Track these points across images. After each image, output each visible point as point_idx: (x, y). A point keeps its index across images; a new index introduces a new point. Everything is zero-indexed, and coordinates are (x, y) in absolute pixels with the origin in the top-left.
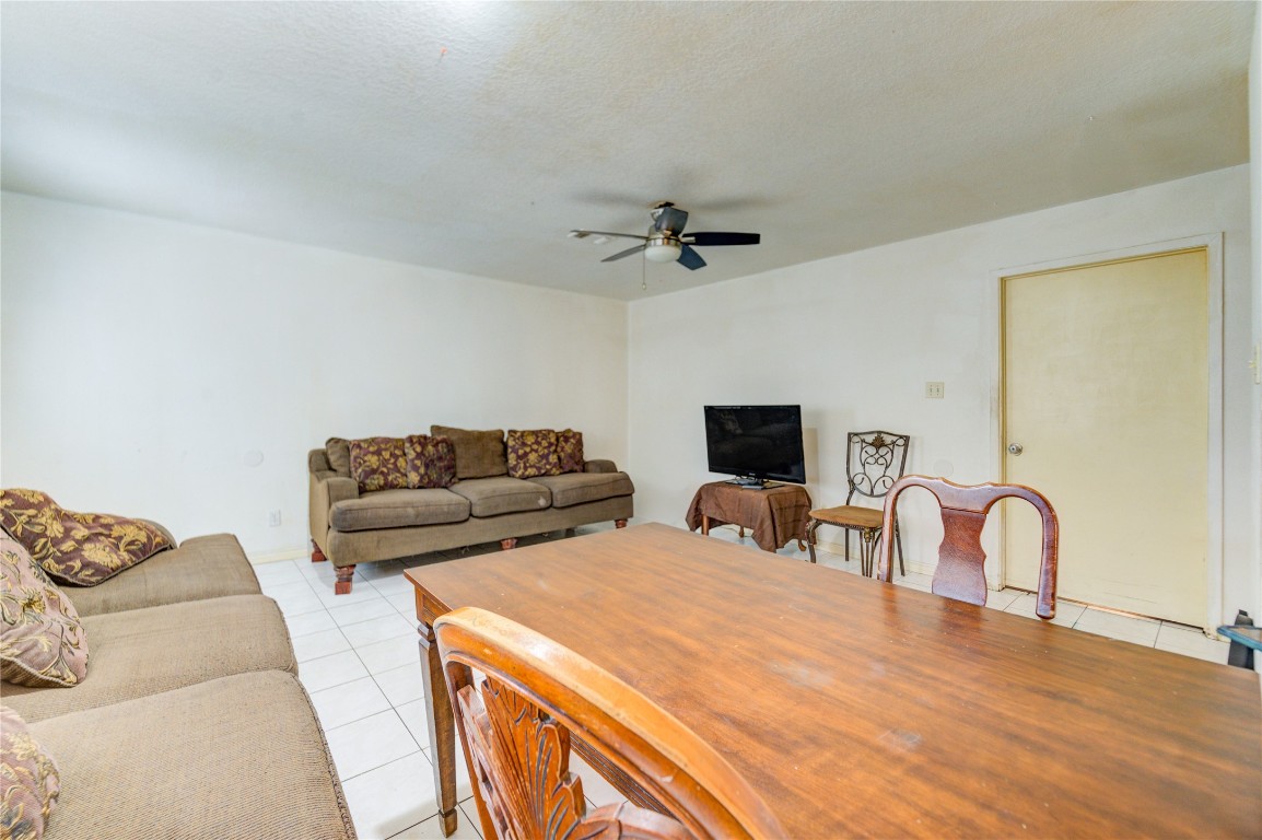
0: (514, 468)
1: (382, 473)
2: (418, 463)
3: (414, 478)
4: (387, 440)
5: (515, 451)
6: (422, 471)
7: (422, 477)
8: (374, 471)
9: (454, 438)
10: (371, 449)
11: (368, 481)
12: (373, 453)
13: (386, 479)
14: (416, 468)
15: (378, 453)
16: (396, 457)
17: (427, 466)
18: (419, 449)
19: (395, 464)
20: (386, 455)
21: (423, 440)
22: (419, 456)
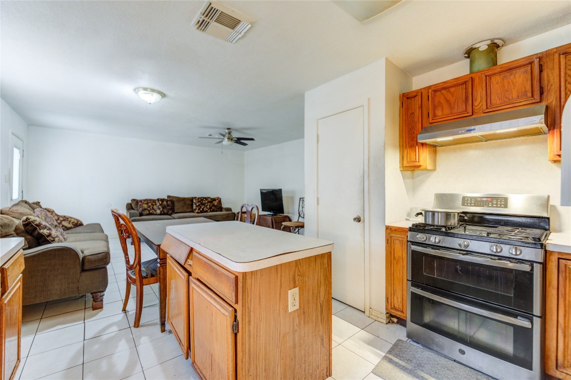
0: (195, 210)
1: (148, 210)
2: (160, 207)
3: (158, 212)
4: (150, 200)
5: (195, 204)
6: (161, 209)
7: (161, 211)
8: (145, 209)
9: (174, 199)
10: (145, 202)
11: (143, 212)
12: (146, 204)
13: (149, 212)
14: (159, 209)
15: (147, 204)
16: (153, 205)
17: (163, 208)
18: (160, 202)
19: (153, 207)
20: (150, 204)
21: (163, 200)
22: (160, 205)
